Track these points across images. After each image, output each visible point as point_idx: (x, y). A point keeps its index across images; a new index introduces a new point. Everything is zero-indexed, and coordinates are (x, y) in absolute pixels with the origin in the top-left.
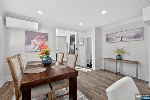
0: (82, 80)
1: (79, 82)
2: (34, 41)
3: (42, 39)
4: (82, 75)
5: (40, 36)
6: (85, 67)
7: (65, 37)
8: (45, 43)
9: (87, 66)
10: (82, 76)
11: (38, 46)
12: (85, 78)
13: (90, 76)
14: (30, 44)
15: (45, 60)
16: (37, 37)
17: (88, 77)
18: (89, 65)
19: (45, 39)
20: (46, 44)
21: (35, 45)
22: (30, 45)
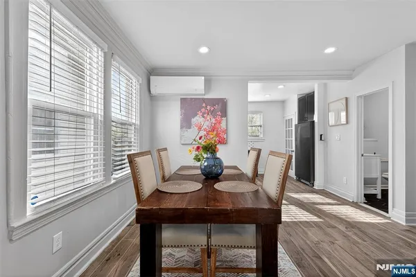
0: (326, 246)
1: (311, 249)
2: (198, 119)
3: (213, 113)
4: (335, 227)
5: (209, 107)
6: (355, 205)
7: (283, 102)
8: (220, 123)
9: (363, 199)
10: (329, 230)
11: (205, 130)
12: (340, 241)
13: (366, 239)
14: (190, 128)
15: (206, 164)
16: (203, 110)
17: (358, 243)
18: (379, 197)
19: (219, 113)
20: (223, 125)
21: (200, 129)
22: (189, 130)
